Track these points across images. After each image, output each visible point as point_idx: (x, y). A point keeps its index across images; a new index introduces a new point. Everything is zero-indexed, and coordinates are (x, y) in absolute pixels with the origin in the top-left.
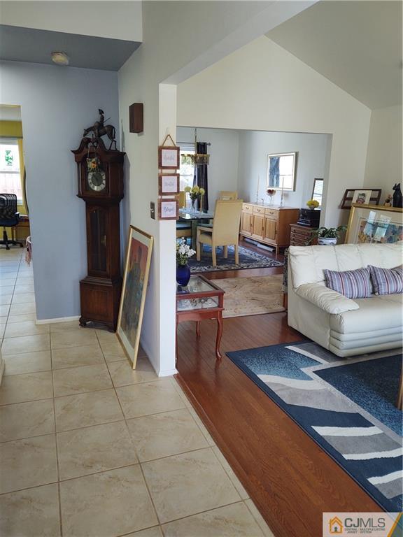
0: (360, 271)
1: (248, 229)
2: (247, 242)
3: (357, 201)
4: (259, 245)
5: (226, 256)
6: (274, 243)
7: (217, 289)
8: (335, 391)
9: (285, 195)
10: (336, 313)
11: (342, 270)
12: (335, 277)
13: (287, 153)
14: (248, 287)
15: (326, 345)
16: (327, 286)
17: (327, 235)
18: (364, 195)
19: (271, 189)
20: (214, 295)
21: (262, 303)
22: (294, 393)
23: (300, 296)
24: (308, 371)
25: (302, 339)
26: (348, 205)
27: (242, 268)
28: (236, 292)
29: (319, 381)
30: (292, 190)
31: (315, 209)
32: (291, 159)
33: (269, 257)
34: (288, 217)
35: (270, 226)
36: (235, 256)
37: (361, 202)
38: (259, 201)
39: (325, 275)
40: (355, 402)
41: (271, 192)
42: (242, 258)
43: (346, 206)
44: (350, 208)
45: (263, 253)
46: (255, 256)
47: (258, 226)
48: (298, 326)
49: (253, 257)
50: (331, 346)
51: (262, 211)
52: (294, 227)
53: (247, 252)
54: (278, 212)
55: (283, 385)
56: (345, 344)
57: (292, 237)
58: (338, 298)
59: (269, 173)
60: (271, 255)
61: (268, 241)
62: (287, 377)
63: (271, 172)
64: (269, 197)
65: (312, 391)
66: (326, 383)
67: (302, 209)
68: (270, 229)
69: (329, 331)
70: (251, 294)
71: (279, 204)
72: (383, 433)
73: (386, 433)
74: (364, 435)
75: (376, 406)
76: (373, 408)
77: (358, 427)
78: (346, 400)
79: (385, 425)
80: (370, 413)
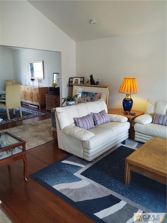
0: (88, 116)
1: (23, 98)
2: (24, 104)
3: (75, 83)
4: (30, 105)
5: (14, 113)
6: (38, 104)
7: (21, 141)
8: (95, 184)
9: (40, 81)
10: (86, 140)
11: (81, 116)
12: (79, 120)
13: (38, 61)
14: (31, 129)
15: (81, 156)
16: (76, 126)
17: (71, 100)
18: (77, 80)
19: (33, 78)
20: (20, 145)
21: (41, 138)
22: (77, 192)
23: (65, 134)
24: (78, 174)
25: (68, 155)
26: (71, 85)
27: (25, 119)
28: (26, 134)
29: (85, 179)
30: (43, 78)
31: (56, 87)
32: (41, 64)
33: (36, 111)
34: (43, 91)
35: (34, 96)
36: (19, 112)
37: (76, 83)
38: (27, 84)
39: (75, 120)
40: (107, 187)
41: (33, 80)
42: (24, 113)
43: (70, 85)
44: (72, 86)
45: (33, 109)
46: (30, 111)
47: (28, 96)
48: (65, 148)
49: (29, 112)
50: (84, 157)
51: (30, 89)
52: (47, 96)
53: (25, 110)
54: (38, 89)
55: (69, 189)
56: (91, 155)
57: (47, 101)
58: (85, 132)
59: (30, 71)
60: (37, 109)
61: (34, 103)
62: (69, 182)
63: (31, 70)
64: (32, 82)
65: (85, 188)
66: (89, 179)
67: (50, 87)
68: (35, 97)
69: (82, 149)
70: (34, 133)
71: (38, 85)
72: (127, 204)
73: (128, 203)
74: (120, 209)
75: (116, 187)
76: (116, 188)
77: (115, 204)
78: (102, 187)
79: (125, 197)
80: (116, 192)
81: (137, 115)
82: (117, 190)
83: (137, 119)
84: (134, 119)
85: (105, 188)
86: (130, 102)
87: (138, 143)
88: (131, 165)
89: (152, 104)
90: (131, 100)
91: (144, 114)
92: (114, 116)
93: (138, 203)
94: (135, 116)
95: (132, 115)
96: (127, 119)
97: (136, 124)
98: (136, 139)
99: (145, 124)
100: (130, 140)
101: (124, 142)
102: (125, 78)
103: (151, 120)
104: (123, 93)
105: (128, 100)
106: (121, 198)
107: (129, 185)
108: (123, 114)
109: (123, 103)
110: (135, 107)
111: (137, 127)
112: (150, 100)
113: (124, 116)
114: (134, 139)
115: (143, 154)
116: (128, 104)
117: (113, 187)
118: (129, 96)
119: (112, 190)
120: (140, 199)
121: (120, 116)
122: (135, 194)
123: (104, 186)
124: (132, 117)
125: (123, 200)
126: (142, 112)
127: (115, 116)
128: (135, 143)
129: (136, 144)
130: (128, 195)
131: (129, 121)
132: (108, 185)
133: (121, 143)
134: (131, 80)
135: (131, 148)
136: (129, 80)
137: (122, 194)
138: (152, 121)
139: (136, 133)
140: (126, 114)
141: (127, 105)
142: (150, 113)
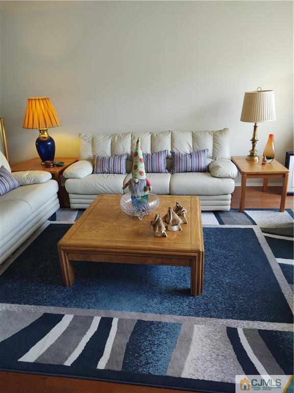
72: (75, 316)
73: (77, 314)
74: (64, 330)
75: (52, 297)
76: (52, 300)
77: (54, 326)
78: (26, 308)
79: (70, 307)
80: (52, 305)
81: (66, 164)
82: (54, 301)
83: (68, 172)
84: (61, 172)
85: (32, 306)
86: (49, 143)
87: (77, 212)
88: (68, 252)
89: (87, 141)
90: (51, 140)
91: (77, 161)
92: (25, 174)
93: (92, 308)
94: (62, 166)
95: (58, 166)
96: (50, 176)
97: (67, 181)
98: (73, 206)
99: (82, 177)
100: (63, 210)
101: (53, 217)
102: (29, 100)
103: (90, 169)
104: (33, 128)
105: (45, 140)
106: (63, 311)
107: (73, 285)
108: (42, 167)
109: (38, 147)
110: (60, 151)
111: (69, 184)
112: (82, 135)
113: (44, 170)
114: (70, 207)
115: (86, 227)
116: (47, 147)
117: (45, 299)
118: (46, 133)
119: (45, 305)
120: (93, 300)
121: (36, 171)
122: (85, 295)
123: (29, 304)
124: (58, 170)
125: (67, 313)
126: (75, 158)
127: (27, 174)
128: (72, 212)
129: (75, 215)
130: (74, 301)
131: (54, 178)
132: (35, 300)
133: (49, 219)
134: (41, 101)
135: (67, 223)
136: (37, 102)
137: (63, 304)
138: (93, 170)
139: (71, 196)
140: (46, 167)
141: (46, 150)
142: (87, 157)
